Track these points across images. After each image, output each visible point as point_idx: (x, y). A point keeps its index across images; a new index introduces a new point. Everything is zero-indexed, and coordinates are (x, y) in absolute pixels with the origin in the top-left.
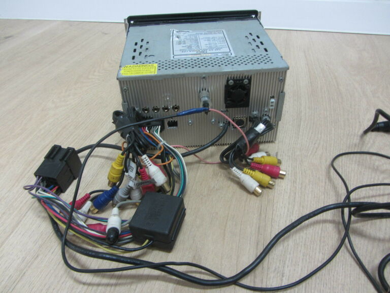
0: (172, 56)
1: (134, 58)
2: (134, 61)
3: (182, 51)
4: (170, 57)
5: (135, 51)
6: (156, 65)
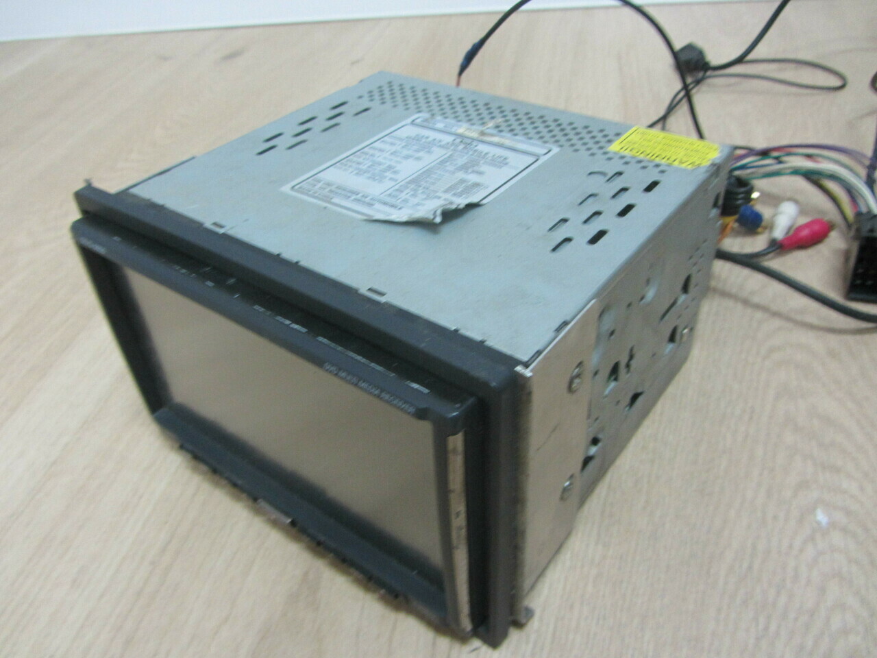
0: (543, 159)
1: (652, 186)
2: (659, 178)
3: (502, 163)
4: (555, 155)
5: (626, 211)
6: (614, 147)
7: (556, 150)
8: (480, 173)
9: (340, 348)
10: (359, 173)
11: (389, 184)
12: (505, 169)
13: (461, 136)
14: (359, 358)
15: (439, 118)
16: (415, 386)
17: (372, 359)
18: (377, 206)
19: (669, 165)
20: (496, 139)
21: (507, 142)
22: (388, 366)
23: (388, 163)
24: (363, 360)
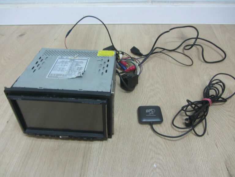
0: (88, 60)
1: (108, 61)
2: (108, 59)
3: (82, 63)
4: (90, 59)
5: (107, 66)
6: (98, 55)
7: (89, 58)
8: (80, 65)
9: (83, 99)
10: (58, 71)
11: (66, 71)
12: (83, 64)
13: (70, 59)
14: (87, 100)
15: (63, 56)
16: (98, 100)
17: (89, 99)
18: (68, 76)
19: (108, 56)
20: (77, 58)
21: (80, 58)
22: (92, 99)
23: (62, 68)
24: (88, 100)
